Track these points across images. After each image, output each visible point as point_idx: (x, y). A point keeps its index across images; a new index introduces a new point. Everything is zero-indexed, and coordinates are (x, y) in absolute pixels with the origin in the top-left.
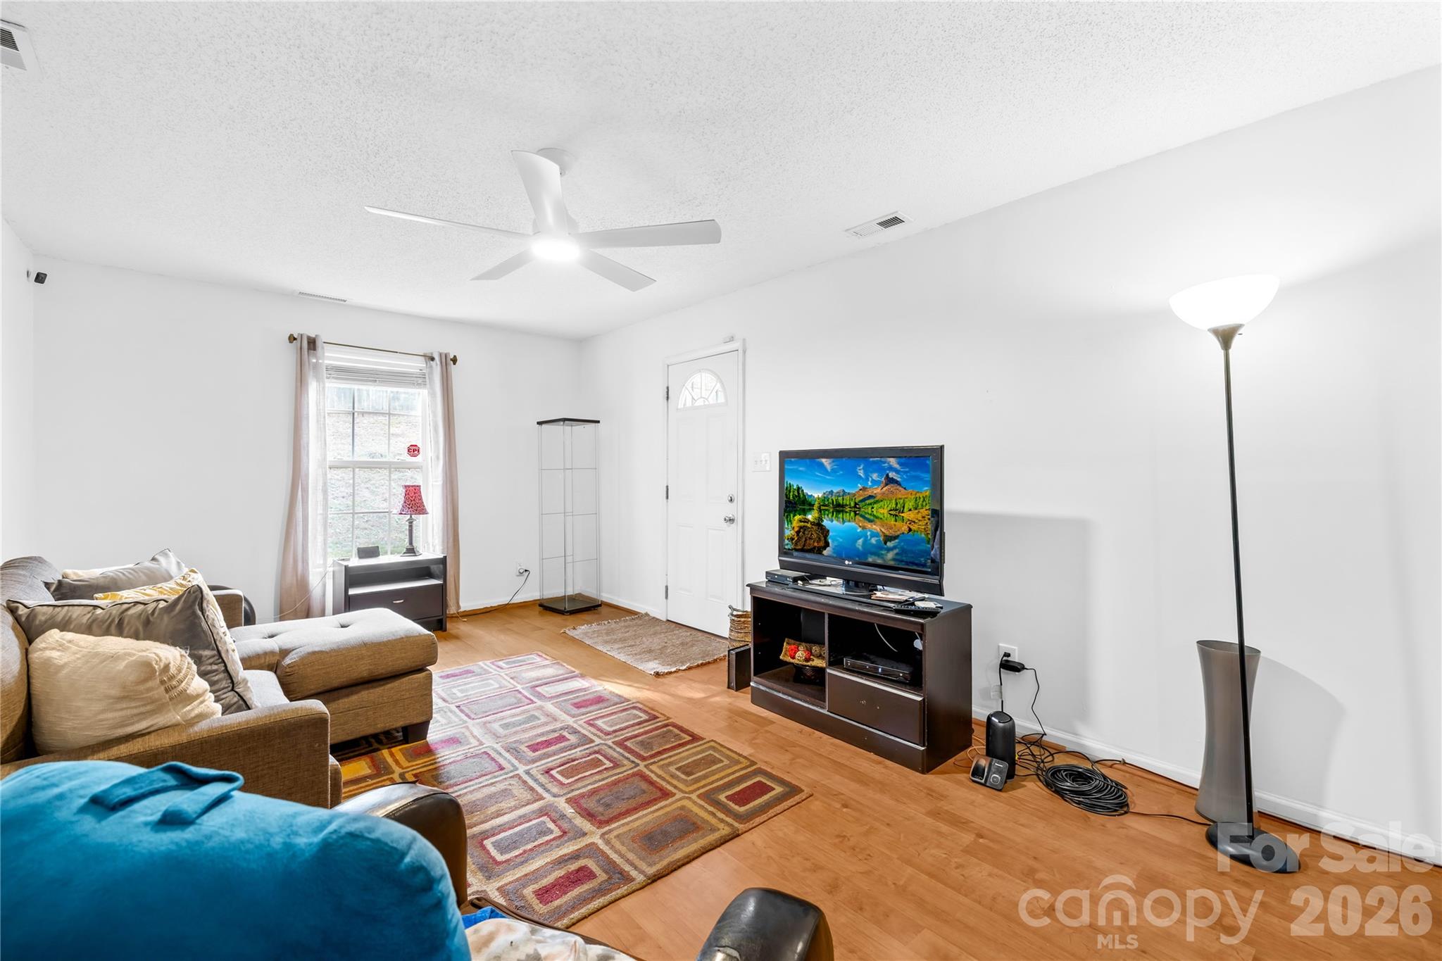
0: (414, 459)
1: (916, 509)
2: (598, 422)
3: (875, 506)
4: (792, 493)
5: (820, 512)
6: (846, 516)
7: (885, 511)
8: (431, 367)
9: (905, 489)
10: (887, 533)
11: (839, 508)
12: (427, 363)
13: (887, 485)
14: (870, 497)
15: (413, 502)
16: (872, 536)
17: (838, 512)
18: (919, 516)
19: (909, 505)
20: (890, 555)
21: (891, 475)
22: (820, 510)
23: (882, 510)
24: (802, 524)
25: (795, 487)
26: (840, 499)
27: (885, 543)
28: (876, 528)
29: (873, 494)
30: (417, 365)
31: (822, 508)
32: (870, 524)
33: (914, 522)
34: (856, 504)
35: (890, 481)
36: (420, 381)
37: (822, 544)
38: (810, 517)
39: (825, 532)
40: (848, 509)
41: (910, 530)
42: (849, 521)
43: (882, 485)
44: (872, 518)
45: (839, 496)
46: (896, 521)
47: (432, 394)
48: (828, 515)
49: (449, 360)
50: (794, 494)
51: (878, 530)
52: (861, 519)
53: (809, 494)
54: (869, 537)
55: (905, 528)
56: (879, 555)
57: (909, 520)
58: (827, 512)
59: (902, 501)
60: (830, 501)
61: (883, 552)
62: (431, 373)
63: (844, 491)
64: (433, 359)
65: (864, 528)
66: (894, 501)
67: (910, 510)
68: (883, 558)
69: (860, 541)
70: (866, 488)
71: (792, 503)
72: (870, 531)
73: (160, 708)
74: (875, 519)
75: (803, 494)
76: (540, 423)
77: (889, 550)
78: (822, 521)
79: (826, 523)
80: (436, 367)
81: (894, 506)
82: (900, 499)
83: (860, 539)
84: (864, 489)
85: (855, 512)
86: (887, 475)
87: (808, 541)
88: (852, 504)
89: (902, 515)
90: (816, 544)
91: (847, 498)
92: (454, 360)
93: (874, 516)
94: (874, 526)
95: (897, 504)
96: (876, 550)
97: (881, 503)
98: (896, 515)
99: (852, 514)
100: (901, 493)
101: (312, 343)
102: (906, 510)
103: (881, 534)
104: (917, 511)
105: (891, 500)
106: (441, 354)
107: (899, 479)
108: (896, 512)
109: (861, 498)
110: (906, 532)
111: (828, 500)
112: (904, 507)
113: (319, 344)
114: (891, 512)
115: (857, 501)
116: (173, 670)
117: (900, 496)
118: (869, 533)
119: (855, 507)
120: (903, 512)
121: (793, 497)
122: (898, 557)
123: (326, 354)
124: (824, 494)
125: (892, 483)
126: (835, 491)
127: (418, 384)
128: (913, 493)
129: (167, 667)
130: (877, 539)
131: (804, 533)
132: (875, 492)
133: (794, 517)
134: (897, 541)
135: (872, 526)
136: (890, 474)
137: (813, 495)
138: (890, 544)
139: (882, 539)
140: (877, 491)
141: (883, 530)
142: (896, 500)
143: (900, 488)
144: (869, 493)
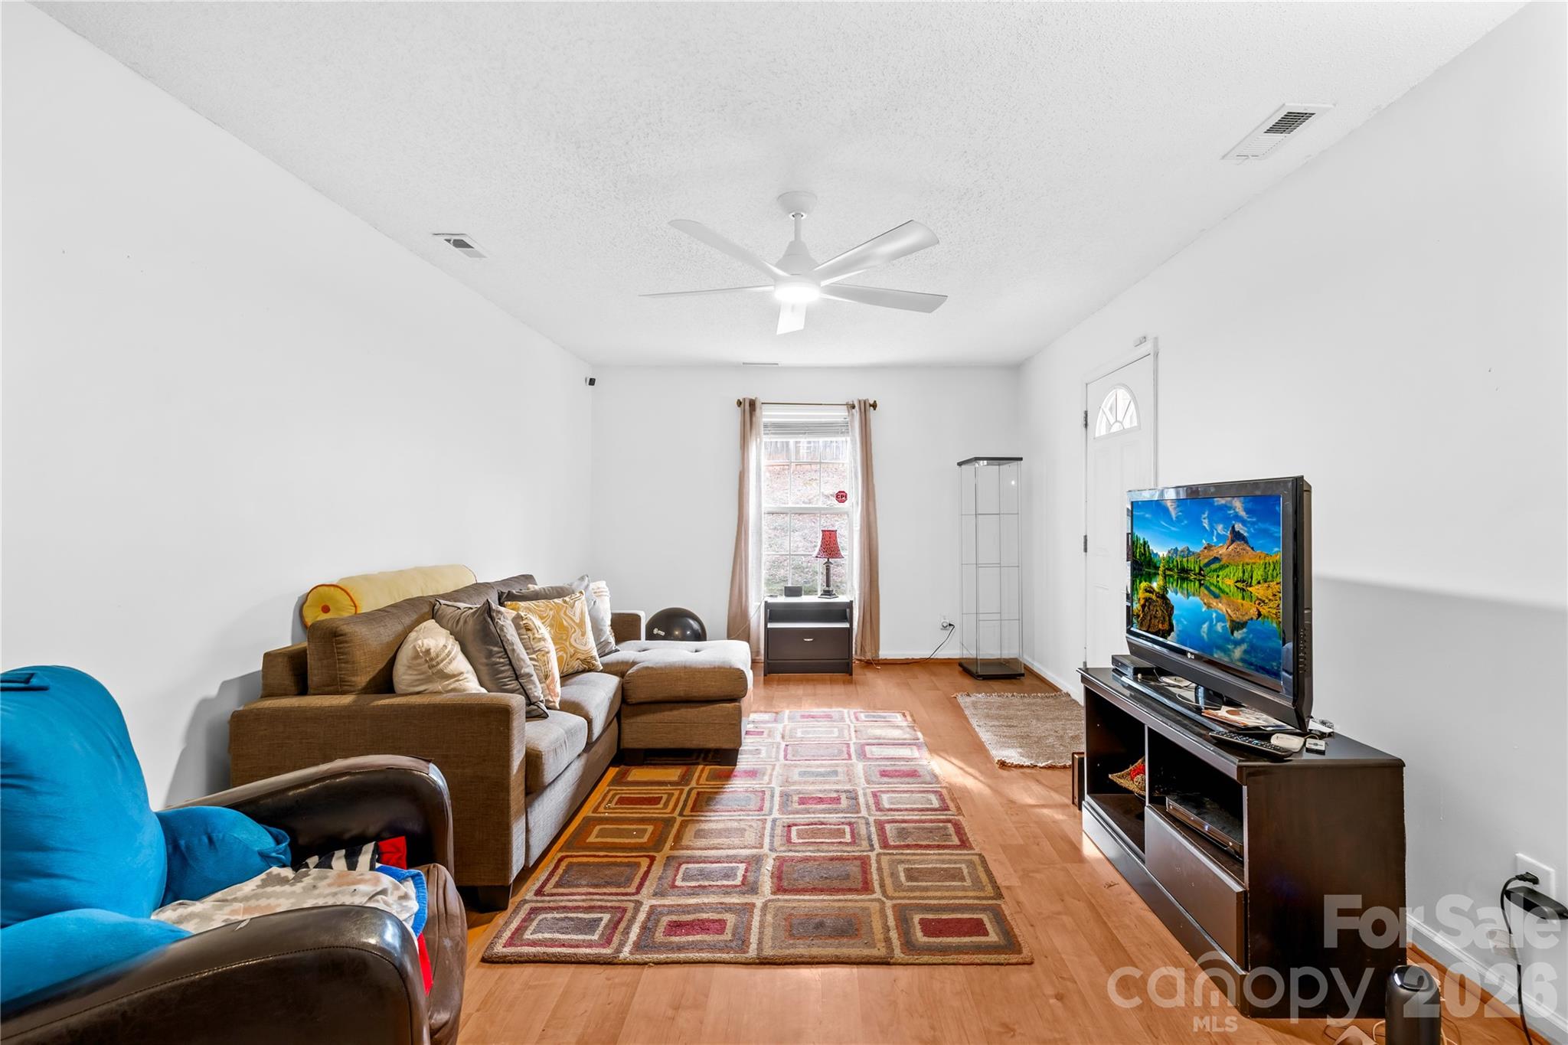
0: (841, 505)
1: (1265, 582)
2: (1021, 459)
3: (1221, 573)
4: (1138, 550)
5: (1165, 578)
6: (1191, 586)
7: (1230, 582)
8: (853, 415)
9: (1252, 548)
10: (1234, 617)
11: (1184, 574)
12: (849, 412)
13: (1233, 542)
14: (1216, 559)
15: (830, 547)
16: (1218, 621)
17: (1184, 579)
18: (1270, 592)
19: (1258, 574)
20: (1238, 653)
21: (1239, 527)
22: (1165, 576)
23: (1227, 581)
24: (1148, 595)
25: (1142, 542)
26: (1185, 560)
27: (1232, 633)
28: (1221, 607)
29: (1218, 556)
30: (840, 415)
31: (1168, 573)
32: (1215, 600)
33: (1263, 602)
34: (1201, 569)
35: (1237, 536)
36: (844, 429)
37: (1166, 627)
38: (1155, 585)
39: (1169, 608)
40: (1193, 577)
41: (1259, 614)
42: (1194, 595)
43: (1228, 542)
44: (1217, 591)
45: (1183, 557)
46: (1243, 598)
47: (853, 441)
48: (1172, 583)
49: (868, 405)
50: (1140, 551)
51: (1224, 610)
52: (1206, 592)
53: (1155, 552)
54: (1215, 622)
55: (1253, 612)
56: (1225, 651)
57: (1258, 599)
58: (1171, 579)
59: (1250, 567)
60: (1175, 563)
61: (1229, 647)
62: (852, 420)
63: (1188, 549)
64: (853, 407)
65: (1209, 606)
66: (1240, 567)
67: (1259, 583)
68: (1229, 656)
69: (1205, 626)
70: (1211, 546)
71: (1141, 564)
72: (1216, 612)
73: (428, 680)
74: (1221, 595)
75: (1150, 554)
76: (960, 464)
77: (1237, 643)
78: (1167, 592)
79: (1170, 595)
80: (856, 412)
81: (1241, 575)
82: (1248, 564)
83: (1204, 623)
84: (1209, 547)
85: (1200, 581)
86: (1233, 527)
87: (1153, 621)
88: (1197, 570)
89: (1250, 589)
90: (1160, 626)
91: (1192, 559)
92: (874, 406)
93: (1220, 589)
94: (1220, 605)
95: (1244, 572)
96: (1223, 642)
97: (1227, 570)
98: (1244, 590)
99: (1197, 583)
100: (1249, 556)
101: (752, 404)
102: (1254, 582)
103: (1227, 617)
104: (1266, 585)
105: (1237, 566)
106: (860, 401)
107: (1245, 534)
108: (1244, 584)
109: (1206, 560)
110: (1255, 618)
111: (1173, 562)
112: (1252, 578)
113: (758, 405)
114: (1239, 585)
115: (1202, 565)
116: (433, 654)
117: (1247, 560)
118: (1214, 615)
119: (1200, 574)
120: (1251, 586)
121: (1140, 556)
122: (1247, 657)
123: (764, 413)
124: (1169, 552)
125: (1238, 540)
126: (1179, 549)
127: (842, 433)
128: (1263, 556)
129: (428, 651)
130: (1223, 625)
131: (1149, 608)
132: (1220, 552)
133: (1140, 583)
134: (1245, 630)
135: (1217, 603)
136: (1236, 526)
137: (1159, 553)
138: (1238, 635)
139: (1228, 625)
140: (1222, 550)
141: (1229, 611)
142: (1243, 566)
143: (1248, 548)
144: (1214, 553)
